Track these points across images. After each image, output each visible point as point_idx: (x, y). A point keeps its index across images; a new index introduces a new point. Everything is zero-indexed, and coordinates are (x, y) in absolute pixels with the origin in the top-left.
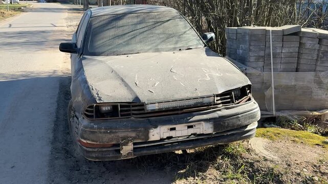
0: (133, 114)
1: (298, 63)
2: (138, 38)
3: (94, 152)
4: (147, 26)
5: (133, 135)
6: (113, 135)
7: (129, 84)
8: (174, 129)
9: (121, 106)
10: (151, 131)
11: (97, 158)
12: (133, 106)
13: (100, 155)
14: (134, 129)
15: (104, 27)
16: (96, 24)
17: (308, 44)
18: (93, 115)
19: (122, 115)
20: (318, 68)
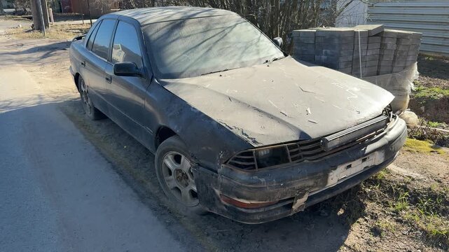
0: (304, 156)
1: (379, 66)
2: (215, 50)
3: (258, 213)
4: (217, 34)
5: (311, 183)
6: (287, 188)
7: (274, 115)
8: (350, 166)
9: (290, 147)
10: (331, 174)
11: (261, 220)
12: (301, 145)
13: (265, 216)
14: (312, 175)
15: (167, 38)
16: (154, 34)
17: (390, 44)
18: (254, 165)
19: (293, 160)
20: (395, 69)
